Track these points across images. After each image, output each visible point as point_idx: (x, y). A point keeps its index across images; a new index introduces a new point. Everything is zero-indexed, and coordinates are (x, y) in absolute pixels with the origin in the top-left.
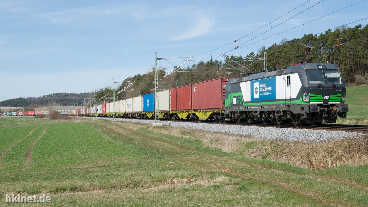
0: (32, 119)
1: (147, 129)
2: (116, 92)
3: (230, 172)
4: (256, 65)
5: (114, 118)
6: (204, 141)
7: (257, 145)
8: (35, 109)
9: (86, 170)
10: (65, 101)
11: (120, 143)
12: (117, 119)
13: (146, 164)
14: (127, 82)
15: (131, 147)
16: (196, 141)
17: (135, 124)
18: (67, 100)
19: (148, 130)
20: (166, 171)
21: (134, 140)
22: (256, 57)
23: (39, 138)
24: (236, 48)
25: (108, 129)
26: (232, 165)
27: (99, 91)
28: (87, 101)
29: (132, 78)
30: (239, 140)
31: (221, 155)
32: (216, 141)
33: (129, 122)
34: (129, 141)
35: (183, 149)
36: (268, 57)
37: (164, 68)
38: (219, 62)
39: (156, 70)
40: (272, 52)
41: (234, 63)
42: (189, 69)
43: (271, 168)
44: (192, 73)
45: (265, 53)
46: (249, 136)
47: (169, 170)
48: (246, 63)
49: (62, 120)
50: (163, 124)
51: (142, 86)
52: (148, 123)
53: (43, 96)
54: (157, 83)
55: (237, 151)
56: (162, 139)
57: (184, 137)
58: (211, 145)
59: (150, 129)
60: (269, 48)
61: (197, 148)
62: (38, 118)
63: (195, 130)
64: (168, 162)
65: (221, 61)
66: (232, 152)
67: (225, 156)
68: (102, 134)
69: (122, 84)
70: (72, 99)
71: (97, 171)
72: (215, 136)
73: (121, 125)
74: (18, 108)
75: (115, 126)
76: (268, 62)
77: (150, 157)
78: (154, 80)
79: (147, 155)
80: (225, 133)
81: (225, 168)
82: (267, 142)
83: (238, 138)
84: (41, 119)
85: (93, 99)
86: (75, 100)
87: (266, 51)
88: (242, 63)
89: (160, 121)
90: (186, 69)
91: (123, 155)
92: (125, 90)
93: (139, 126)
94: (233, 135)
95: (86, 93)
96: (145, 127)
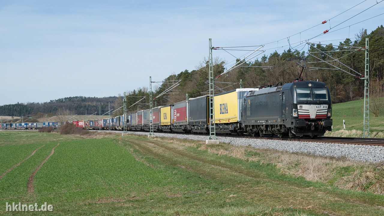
0: (35, 134)
1: (197, 148)
2: (154, 95)
3: (316, 209)
4: (354, 57)
5: (152, 133)
6: (280, 165)
7: (354, 171)
8: (39, 120)
9: (113, 206)
10: (82, 109)
11: (160, 168)
12: (155, 133)
13: (197, 198)
14: (169, 82)
15: (175, 173)
16: (268, 165)
17: (180, 140)
18: (85, 106)
19: (199, 149)
20: (225, 208)
21: (180, 163)
22: (354, 45)
23: (46, 161)
24: (325, 33)
25: (144, 148)
26: (319, 199)
27: (130, 94)
28: (113, 108)
29: (177, 75)
30: (329, 164)
31: (303, 185)
32: (296, 165)
33: (172, 139)
34: (173, 164)
35: (249, 176)
36: (370, 46)
37: (221, 62)
38: (301, 52)
39: (210, 64)
40: (376, 38)
41: (322, 54)
42: (257, 63)
43: (374, 203)
44: (261, 69)
45: (367, 39)
46: (343, 158)
47: (229, 207)
48: (338, 53)
49: (78, 135)
50: (220, 141)
51: (191, 86)
52: (199, 139)
53: (51, 101)
54: (212, 82)
55: (326, 180)
56: (220, 162)
57: (250, 159)
58: (289, 171)
59: (202, 148)
60: (373, 33)
61: (269, 176)
62: (43, 132)
63: (266, 150)
64: (228, 195)
65: (304, 52)
66: (320, 181)
67: (308, 187)
68: (134, 155)
69: (163, 84)
70: (92, 105)
71: (128, 208)
72: (294, 158)
73: (161, 142)
74: (15, 118)
75: (153, 145)
76: (370, 52)
77: (203, 188)
78: (208, 79)
79: (199, 185)
80: (309, 155)
81: (309, 204)
82: (368, 167)
83: (328, 161)
84: (48, 133)
85: (121, 106)
86: (96, 107)
87: (368, 37)
88: (334, 54)
89: (217, 137)
90: (254, 63)
91: (164, 185)
92: (166, 93)
93: (187, 145)
94: (321, 156)
95: (111, 97)
96: (195, 146)
